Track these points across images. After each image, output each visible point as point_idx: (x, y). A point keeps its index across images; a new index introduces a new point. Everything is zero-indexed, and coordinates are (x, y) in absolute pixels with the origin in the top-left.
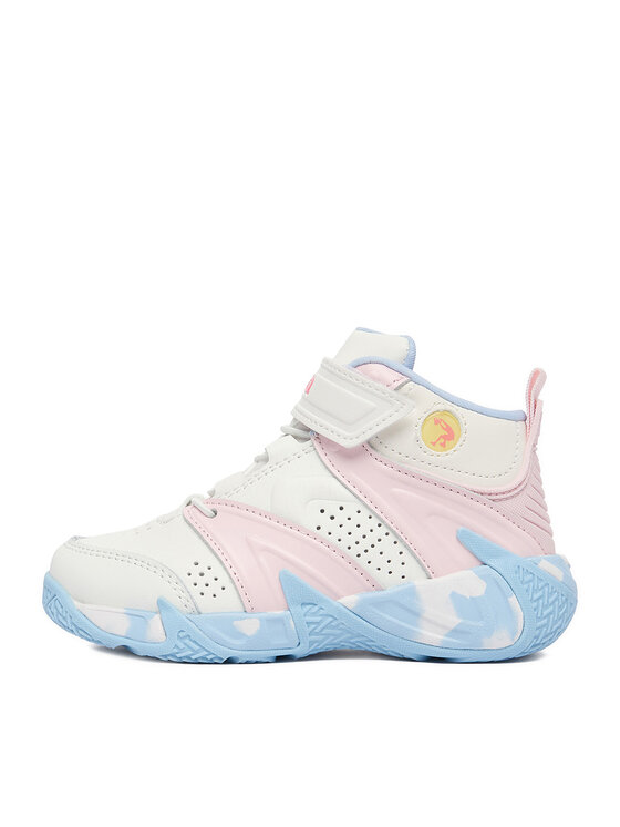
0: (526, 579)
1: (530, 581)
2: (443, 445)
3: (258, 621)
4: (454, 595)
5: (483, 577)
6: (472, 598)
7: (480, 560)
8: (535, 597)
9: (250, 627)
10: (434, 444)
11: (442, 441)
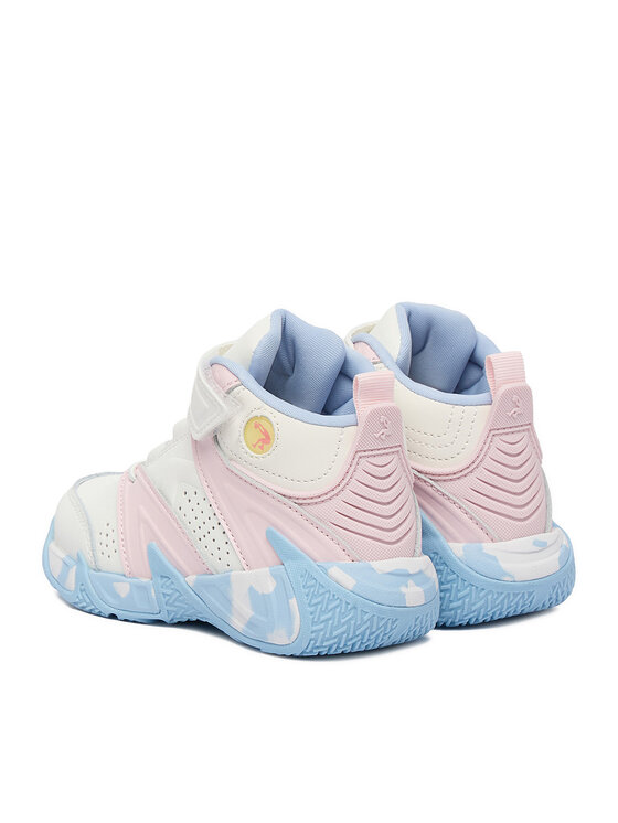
0: (308, 584)
1: (312, 586)
2: (261, 447)
3: (128, 586)
4: (251, 589)
5: (275, 576)
6: (263, 595)
7: (280, 560)
8: (314, 601)
9: (123, 589)
10: (255, 446)
11: (260, 444)
